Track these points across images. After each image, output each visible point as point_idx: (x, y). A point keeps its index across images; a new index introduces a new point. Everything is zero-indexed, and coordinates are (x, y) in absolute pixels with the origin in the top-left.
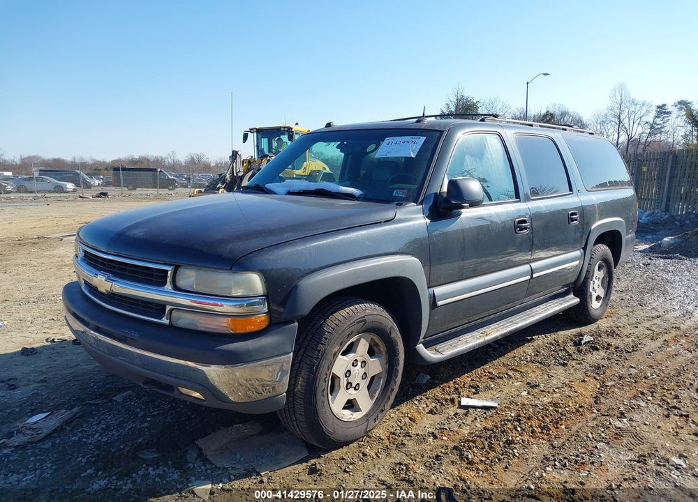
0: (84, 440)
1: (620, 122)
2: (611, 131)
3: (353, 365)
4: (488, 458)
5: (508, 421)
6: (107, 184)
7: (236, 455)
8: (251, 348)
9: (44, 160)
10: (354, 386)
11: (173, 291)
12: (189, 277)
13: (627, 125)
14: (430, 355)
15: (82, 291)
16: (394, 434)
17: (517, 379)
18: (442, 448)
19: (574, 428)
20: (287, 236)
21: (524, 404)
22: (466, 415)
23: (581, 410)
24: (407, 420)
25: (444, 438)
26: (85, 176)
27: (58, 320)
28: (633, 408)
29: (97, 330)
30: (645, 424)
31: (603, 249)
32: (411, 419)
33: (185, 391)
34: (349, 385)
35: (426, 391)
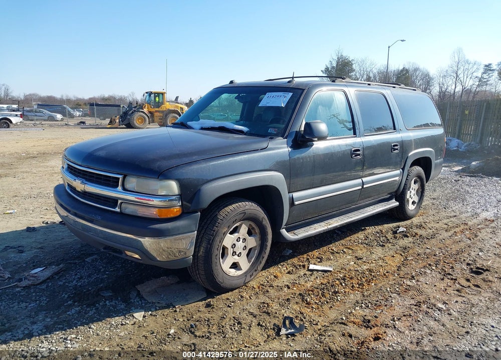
0: (67, 284)
1: (457, 76)
2: (450, 83)
3: (237, 241)
4: (320, 301)
5: (338, 279)
6: (85, 115)
7: (161, 295)
8: (170, 227)
9: (41, 97)
10: (237, 254)
11: (122, 191)
12: (133, 182)
13: (462, 79)
14: (290, 236)
15: (66, 190)
16: (263, 285)
17: (349, 254)
18: (292, 294)
19: (380, 285)
20: (195, 158)
21: (350, 270)
22: (311, 275)
23: (387, 274)
24: (272, 277)
25: (295, 289)
26: (70, 109)
27: (50, 210)
28: (421, 274)
29: (76, 215)
30: (426, 284)
31: (418, 169)
32: (275, 277)
33: (129, 253)
34: (234, 253)
35: (288, 260)
